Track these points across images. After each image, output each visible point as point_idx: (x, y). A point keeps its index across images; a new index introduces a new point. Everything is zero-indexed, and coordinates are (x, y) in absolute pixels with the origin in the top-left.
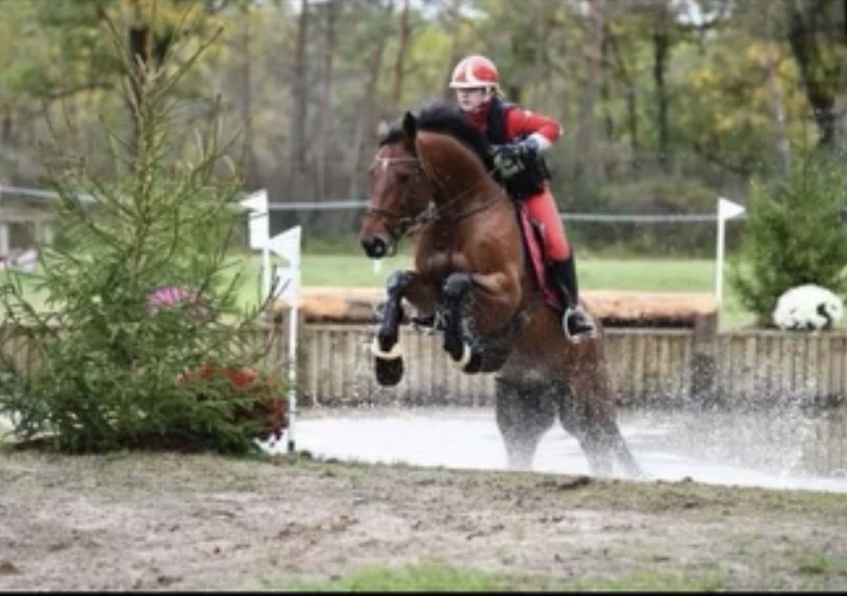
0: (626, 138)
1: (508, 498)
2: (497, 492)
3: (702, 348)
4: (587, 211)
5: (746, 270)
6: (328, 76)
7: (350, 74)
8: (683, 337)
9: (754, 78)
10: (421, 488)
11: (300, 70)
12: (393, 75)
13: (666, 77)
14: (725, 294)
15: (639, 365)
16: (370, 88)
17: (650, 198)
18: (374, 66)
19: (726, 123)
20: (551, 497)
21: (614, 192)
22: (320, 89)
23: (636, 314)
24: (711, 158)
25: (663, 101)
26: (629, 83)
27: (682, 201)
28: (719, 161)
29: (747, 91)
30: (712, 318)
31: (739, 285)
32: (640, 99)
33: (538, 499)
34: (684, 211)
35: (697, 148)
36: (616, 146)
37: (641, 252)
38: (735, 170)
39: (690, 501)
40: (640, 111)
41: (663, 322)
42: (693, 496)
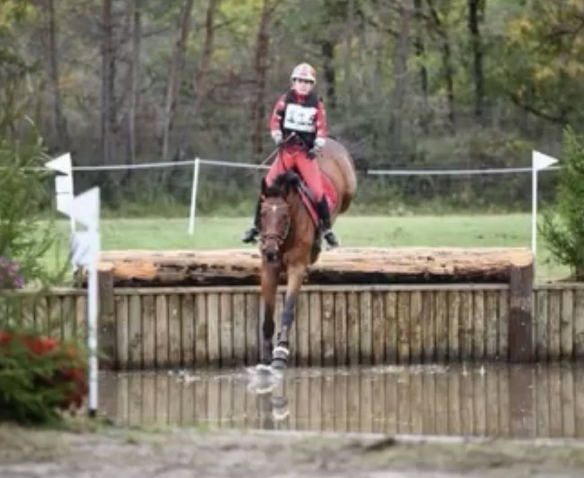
0: (443, 91)
1: (311, 460)
2: (302, 456)
3: (516, 303)
4: (403, 167)
5: (560, 222)
6: (137, 35)
7: (160, 32)
8: (498, 291)
9: (571, 25)
10: (224, 453)
11: (107, 29)
12: (204, 31)
13: (481, 27)
14: (539, 247)
15: (455, 321)
16: (180, 45)
17: (465, 151)
18: (183, 22)
19: (543, 73)
20: (356, 459)
21: (430, 146)
22: (129, 47)
23: (450, 269)
24: (527, 108)
25: (478, 51)
26: (443, 34)
27: (499, 153)
28: (537, 113)
29: (565, 39)
30: (527, 271)
31: (554, 238)
32: (455, 48)
33: (343, 461)
34: (502, 165)
35: (515, 99)
36: (433, 99)
37: (459, 206)
38: (555, 120)
39: (497, 460)
40: (454, 61)
41: (477, 277)
42: (500, 455)
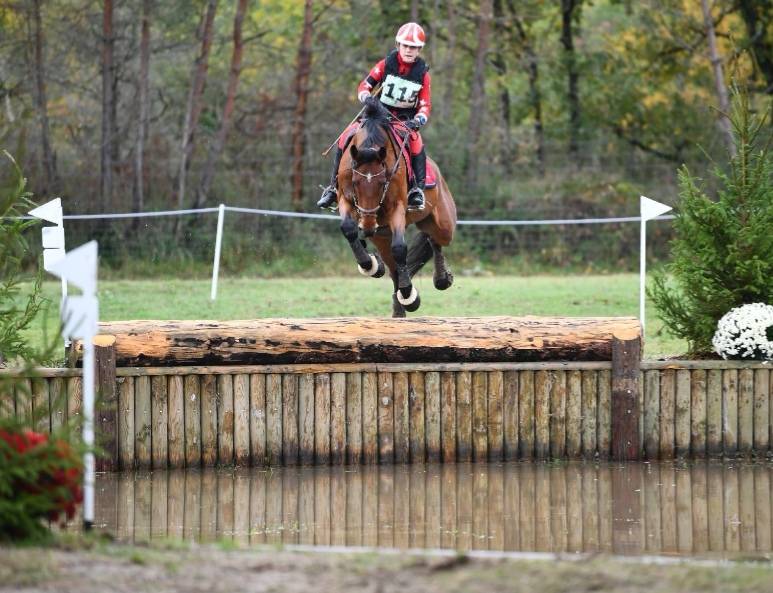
0: (529, 121)
1: (364, 584)
2: (351, 578)
3: (621, 385)
5: (674, 285)
6: (145, 49)
8: (598, 372)
9: (687, 39)
10: (254, 576)
11: (109, 43)
12: (231, 45)
13: (576, 42)
14: (649, 317)
15: (544, 409)
16: (200, 62)
17: (558, 196)
19: (653, 99)
20: (420, 582)
21: (513, 190)
22: (136, 65)
23: (539, 344)
24: (634, 143)
25: (573, 72)
26: (529, 51)
27: (599, 199)
28: (646, 148)
29: (680, 58)
30: (635, 345)
31: (666, 304)
32: (543, 68)
33: (404, 585)
34: (603, 214)
35: (619, 132)
36: (516, 131)
37: (549, 264)
38: (669, 158)
39: (596, 582)
40: (544, 85)
41: (572, 353)
42: (600, 576)
